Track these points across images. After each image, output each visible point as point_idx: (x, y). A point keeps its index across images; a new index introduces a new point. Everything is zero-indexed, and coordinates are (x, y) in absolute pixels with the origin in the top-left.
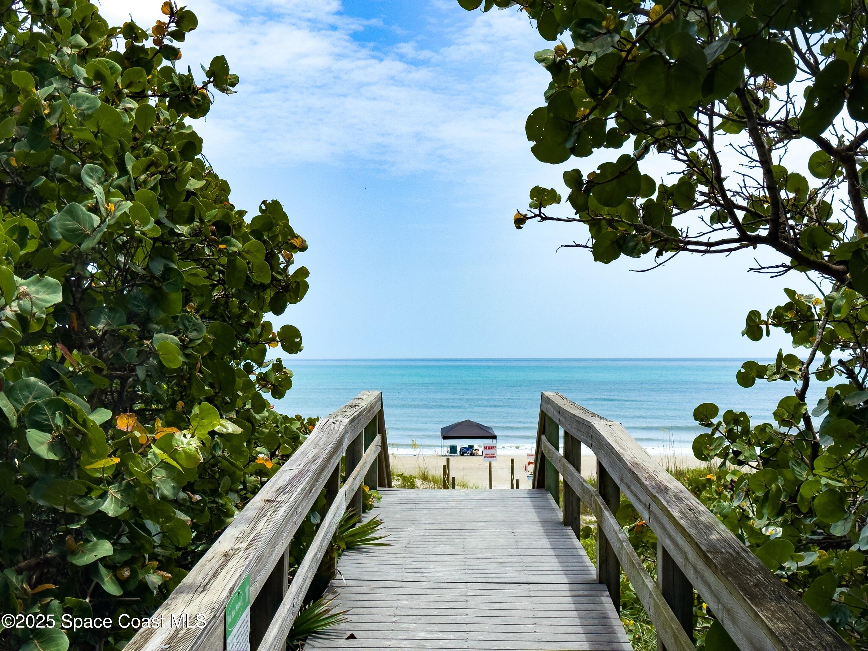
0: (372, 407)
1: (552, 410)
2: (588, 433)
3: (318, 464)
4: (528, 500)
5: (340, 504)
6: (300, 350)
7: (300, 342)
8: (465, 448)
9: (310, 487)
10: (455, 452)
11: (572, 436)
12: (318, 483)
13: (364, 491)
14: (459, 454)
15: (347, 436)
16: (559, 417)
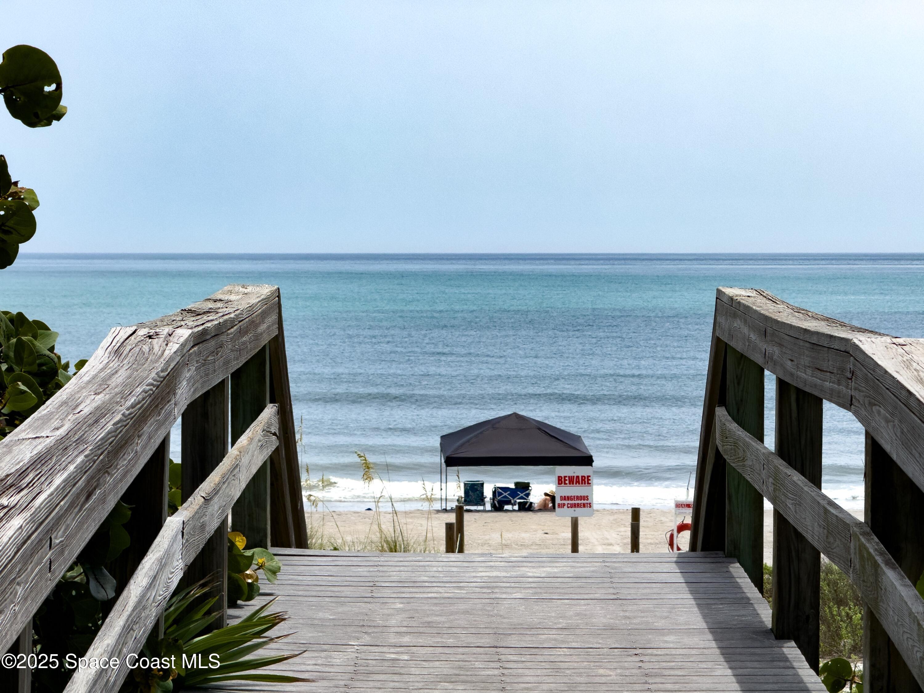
0: (253, 324)
1: (745, 330)
2: (842, 370)
3: (109, 427)
4: (679, 578)
5: (168, 555)
6: (59, 117)
7: (58, 94)
8: (505, 489)
9: (88, 482)
10: (481, 500)
11: (798, 390)
12: (110, 480)
13: (232, 545)
14: (488, 507)
15: (187, 374)
16: (763, 346)
